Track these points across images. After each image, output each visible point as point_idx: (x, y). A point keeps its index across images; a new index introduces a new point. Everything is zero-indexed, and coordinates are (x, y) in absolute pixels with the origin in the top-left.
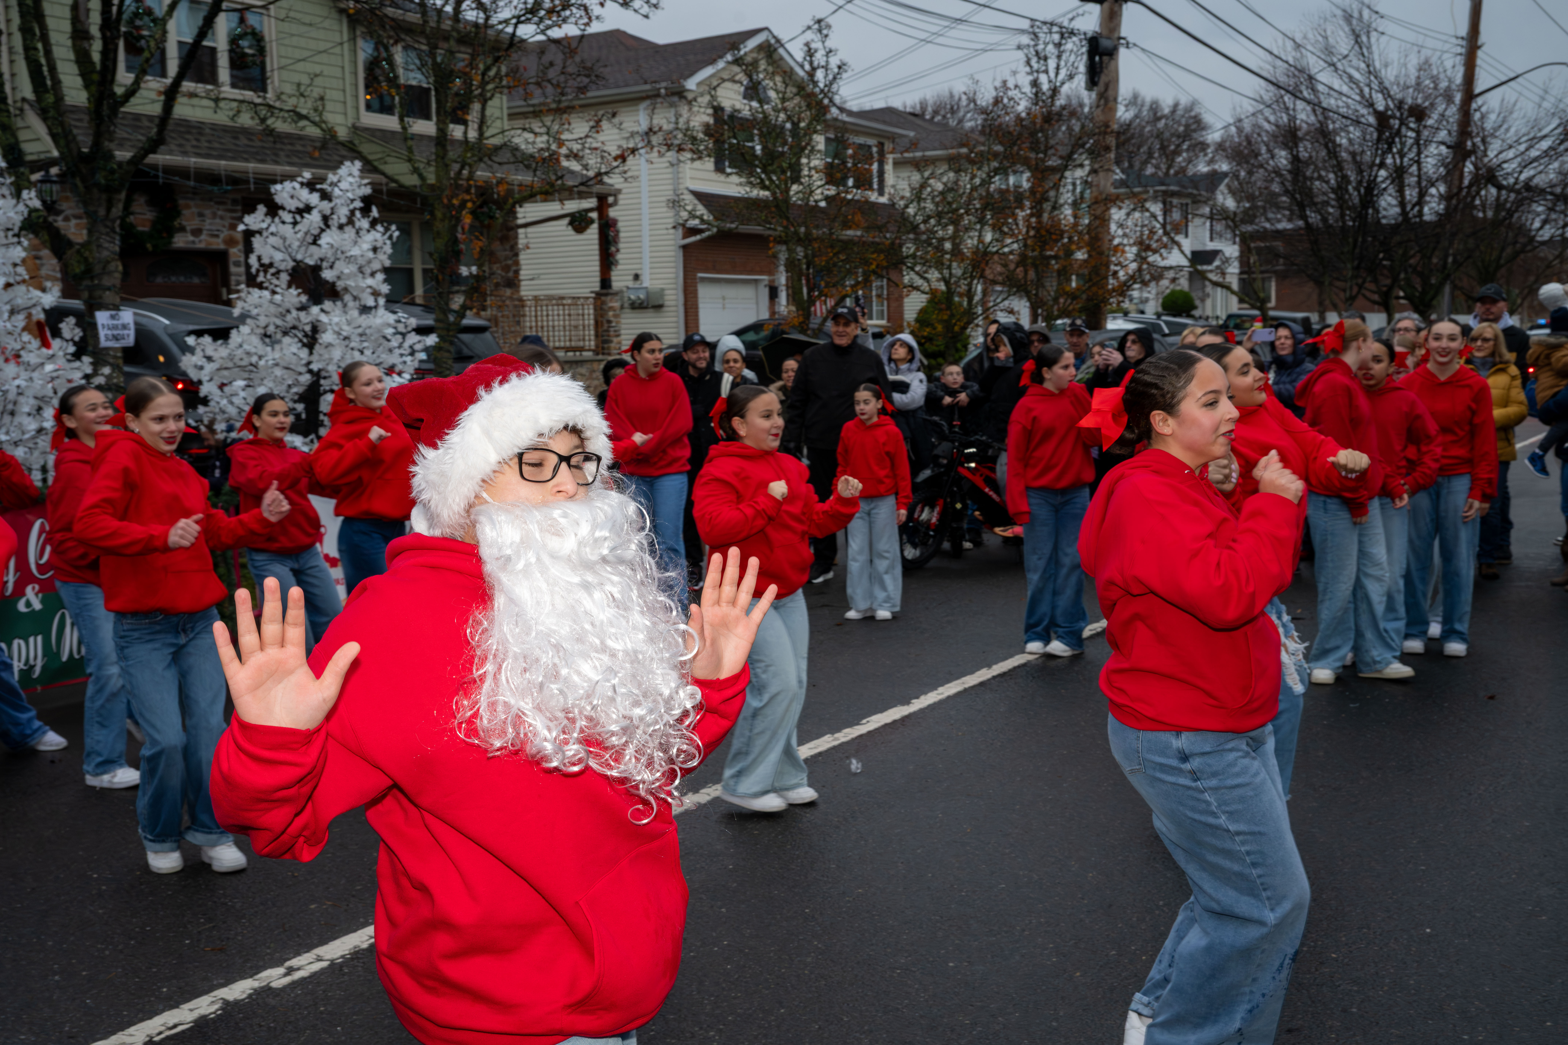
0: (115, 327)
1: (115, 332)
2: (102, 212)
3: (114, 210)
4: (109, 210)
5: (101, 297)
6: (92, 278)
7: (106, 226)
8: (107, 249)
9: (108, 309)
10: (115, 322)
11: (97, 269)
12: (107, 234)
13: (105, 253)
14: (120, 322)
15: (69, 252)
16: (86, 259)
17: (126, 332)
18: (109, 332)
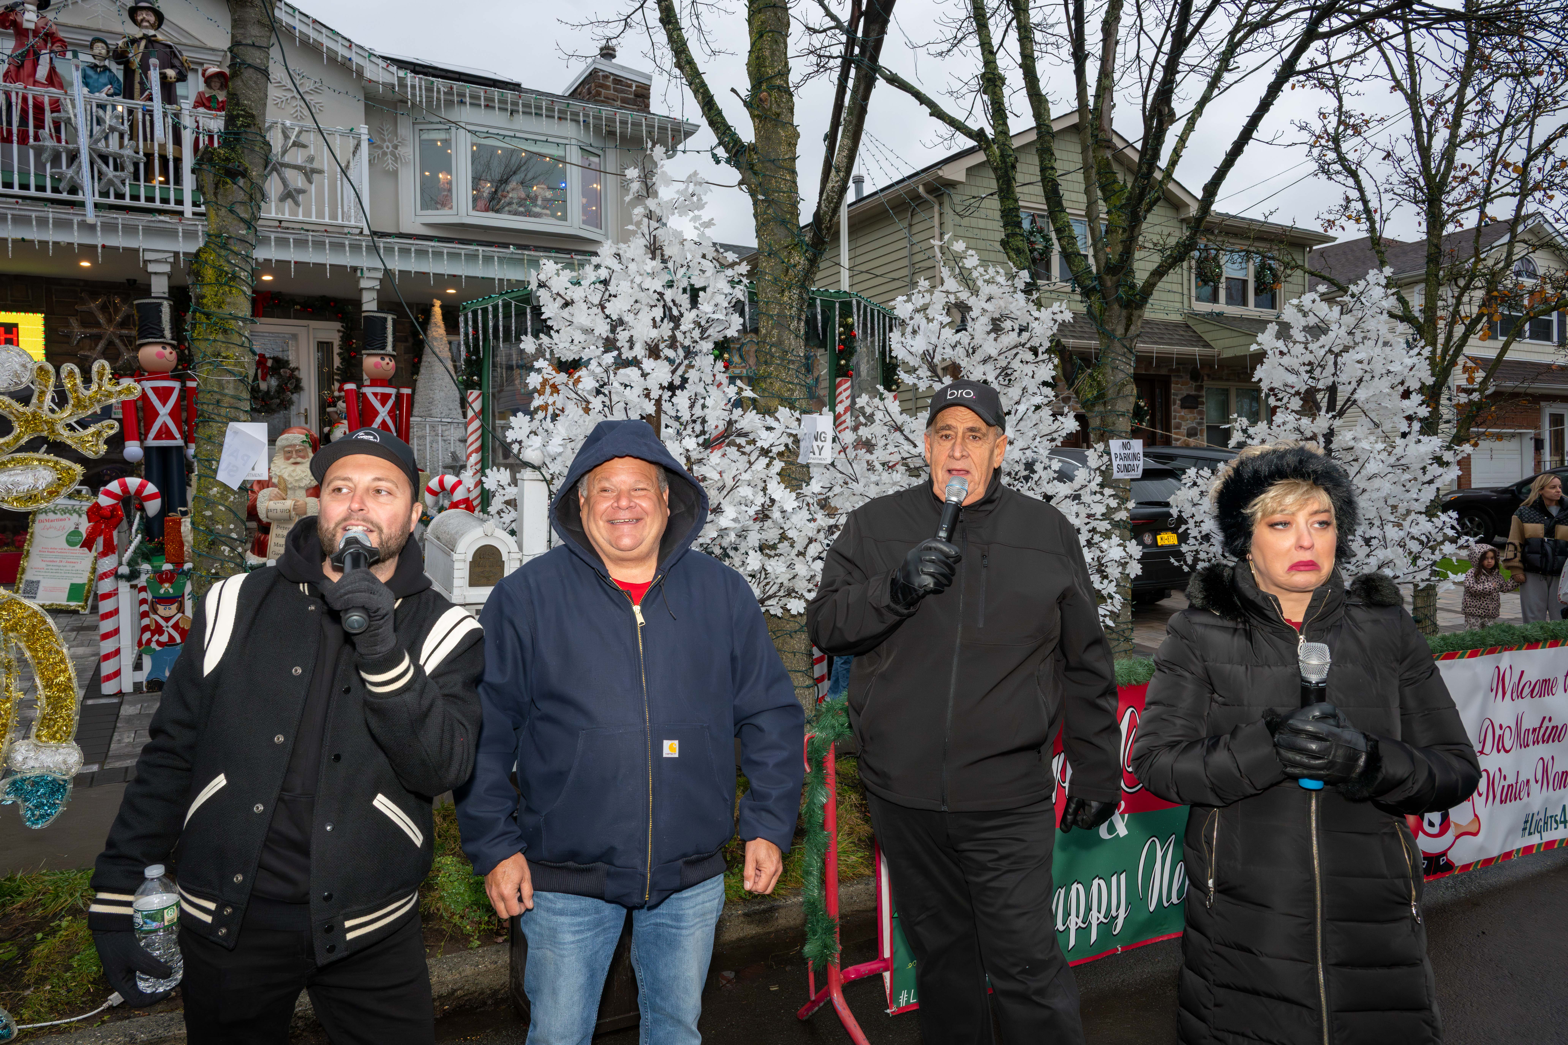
0: (1126, 457)
1: (1127, 463)
2: (1120, 331)
3: (1133, 328)
4: (1127, 329)
5: (1114, 424)
6: (1105, 404)
7: (1125, 346)
8: (1122, 371)
9: (1121, 437)
10: (1127, 452)
11: (1111, 393)
12: (1124, 355)
13: (1121, 375)
14: (1131, 451)
15: (1081, 377)
16: (1099, 383)
17: (1136, 462)
18: (1121, 463)
